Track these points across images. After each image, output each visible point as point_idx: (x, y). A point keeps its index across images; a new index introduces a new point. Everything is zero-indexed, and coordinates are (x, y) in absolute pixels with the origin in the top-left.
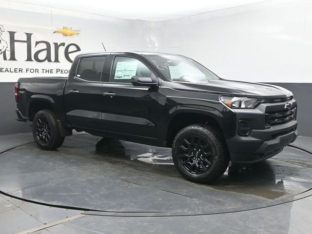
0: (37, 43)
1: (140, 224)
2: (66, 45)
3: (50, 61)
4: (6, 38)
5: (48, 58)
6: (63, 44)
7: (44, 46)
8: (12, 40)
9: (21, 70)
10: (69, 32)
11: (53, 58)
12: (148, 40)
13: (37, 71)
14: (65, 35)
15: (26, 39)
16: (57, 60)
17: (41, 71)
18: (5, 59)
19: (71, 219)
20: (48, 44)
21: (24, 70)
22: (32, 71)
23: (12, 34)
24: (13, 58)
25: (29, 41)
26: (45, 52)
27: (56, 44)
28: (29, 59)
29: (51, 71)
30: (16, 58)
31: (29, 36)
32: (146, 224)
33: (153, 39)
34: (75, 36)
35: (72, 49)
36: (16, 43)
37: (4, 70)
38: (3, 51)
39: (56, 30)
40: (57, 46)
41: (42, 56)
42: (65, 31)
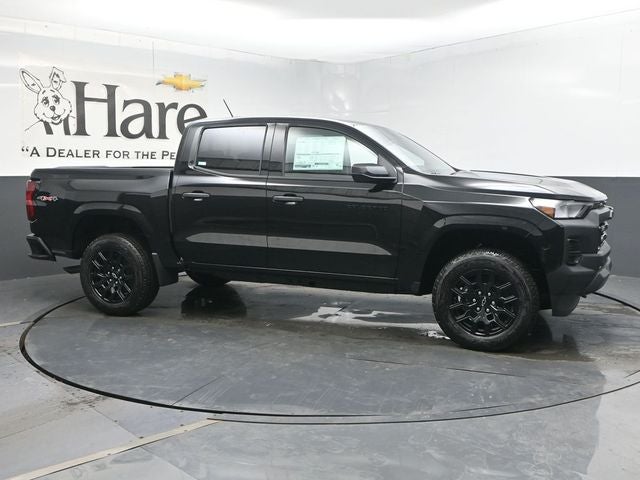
0: (126, 103)
1: (316, 437)
2: (180, 108)
3: (150, 136)
4: (70, 93)
5: (147, 132)
6: (174, 106)
7: (139, 109)
8: (81, 99)
9: (96, 154)
10: (184, 82)
11: (155, 131)
12: (331, 97)
13: (126, 154)
14: (179, 88)
15: (105, 97)
16: (163, 135)
17: (132, 155)
18: (67, 132)
19: (190, 428)
20: (146, 105)
21: (103, 154)
22: (117, 155)
23: (80, 87)
24: (81, 131)
25: (110, 100)
26: (142, 119)
27: (161, 106)
28: (112, 133)
29: (152, 156)
30: (88, 132)
31: (111, 90)
32: (327, 437)
33: (341, 95)
34: (197, 91)
35: (191, 113)
36: (87, 103)
37: (66, 153)
38: (63, 117)
39: (162, 78)
40: (163, 109)
41: (136, 127)
42: (177, 81)
